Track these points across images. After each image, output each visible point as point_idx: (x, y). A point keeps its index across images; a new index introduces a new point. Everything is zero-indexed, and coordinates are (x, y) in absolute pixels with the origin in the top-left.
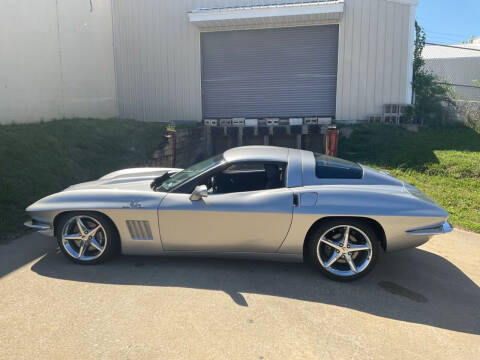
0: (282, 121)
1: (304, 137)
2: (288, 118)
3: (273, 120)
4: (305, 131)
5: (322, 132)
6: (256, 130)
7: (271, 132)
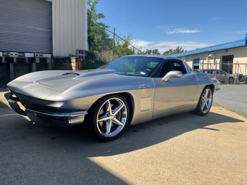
0: (20, 54)
1: (37, 64)
2: (24, 53)
3: (14, 54)
4: (38, 61)
5: (48, 62)
6: (4, 59)
7: (15, 61)
